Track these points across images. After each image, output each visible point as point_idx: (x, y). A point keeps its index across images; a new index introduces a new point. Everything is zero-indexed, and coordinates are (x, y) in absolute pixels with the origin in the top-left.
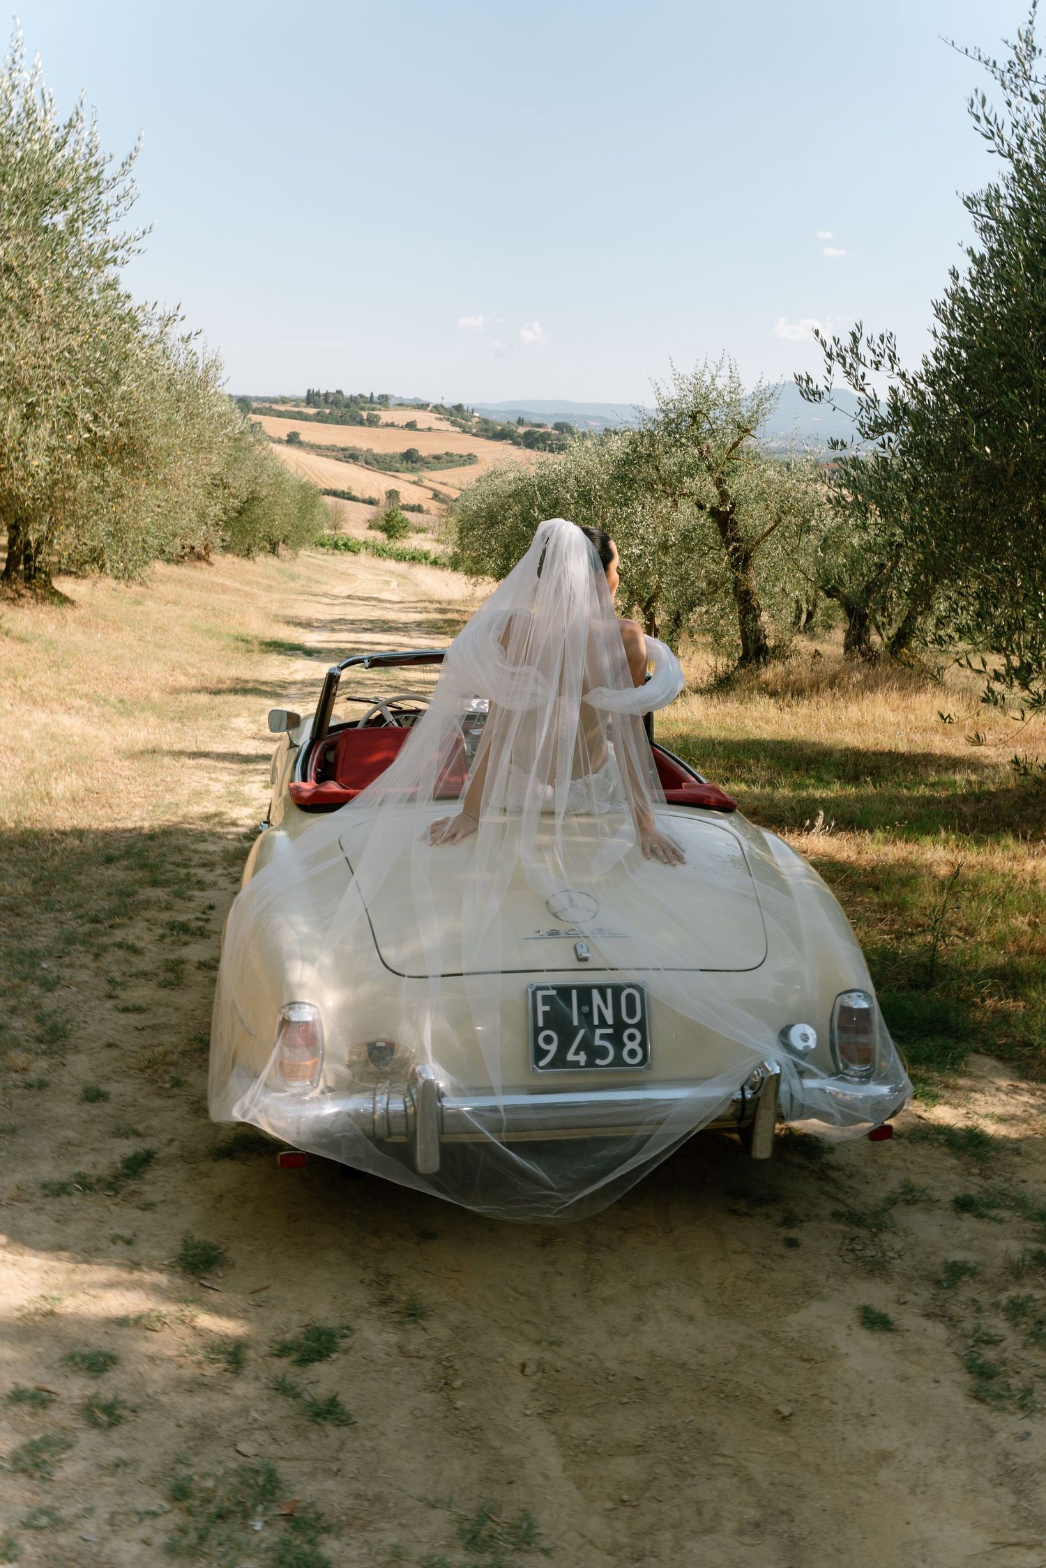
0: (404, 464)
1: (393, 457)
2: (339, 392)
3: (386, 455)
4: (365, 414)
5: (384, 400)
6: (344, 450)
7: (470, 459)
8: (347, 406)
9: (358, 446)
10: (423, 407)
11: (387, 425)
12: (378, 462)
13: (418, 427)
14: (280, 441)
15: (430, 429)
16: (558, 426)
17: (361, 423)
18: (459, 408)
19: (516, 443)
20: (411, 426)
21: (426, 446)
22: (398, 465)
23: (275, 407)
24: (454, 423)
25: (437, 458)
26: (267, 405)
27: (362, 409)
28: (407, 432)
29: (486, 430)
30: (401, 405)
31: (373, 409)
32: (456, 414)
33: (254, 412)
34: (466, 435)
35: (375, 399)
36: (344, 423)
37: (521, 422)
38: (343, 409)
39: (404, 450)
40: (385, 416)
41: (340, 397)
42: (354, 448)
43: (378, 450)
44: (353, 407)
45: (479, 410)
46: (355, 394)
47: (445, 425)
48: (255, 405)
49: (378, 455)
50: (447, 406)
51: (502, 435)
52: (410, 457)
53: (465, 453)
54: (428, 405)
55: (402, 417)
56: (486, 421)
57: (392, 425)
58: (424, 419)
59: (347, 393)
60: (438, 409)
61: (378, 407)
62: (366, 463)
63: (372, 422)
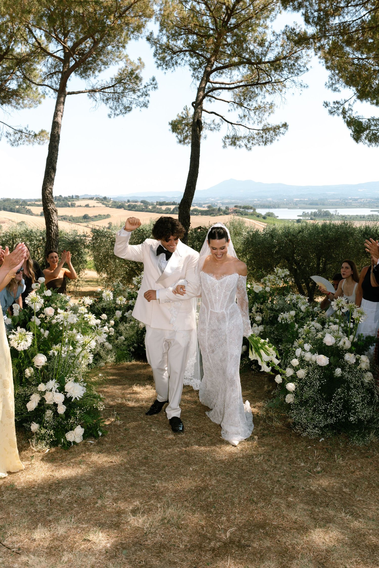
0: (84, 220)
1: (79, 218)
2: (60, 196)
3: (77, 217)
4: (70, 203)
5: (77, 198)
6: (61, 216)
7: (108, 216)
8: (63, 201)
9: (67, 214)
10: (92, 199)
11: (78, 206)
12: (74, 220)
13: (90, 206)
14: (37, 215)
15: (94, 207)
16: (142, 202)
17: (69, 206)
18: (105, 198)
19: (125, 209)
20: (87, 206)
21: (91, 213)
22: (81, 220)
23: (36, 203)
24: (103, 204)
25: (96, 217)
26: (33, 202)
27: (69, 201)
28: (86, 208)
29: (115, 205)
30: (83, 199)
31: (73, 201)
32: (104, 200)
33: (28, 206)
34: (108, 208)
35: (74, 197)
36: (62, 207)
37: (129, 201)
38: (62, 202)
39: (83, 215)
40: (77, 203)
41: (61, 197)
42: (66, 216)
43: (75, 215)
44: (66, 201)
45: (113, 198)
46: (67, 196)
47: (100, 205)
48: (29, 203)
49: (74, 218)
50: (100, 198)
51: (120, 206)
52: (86, 217)
53: (106, 214)
54: (93, 198)
55: (84, 203)
56: (115, 202)
57: (80, 206)
58: (92, 203)
59: (63, 196)
60: (97, 199)
61: (75, 200)
62: (69, 220)
63: (73, 205)
